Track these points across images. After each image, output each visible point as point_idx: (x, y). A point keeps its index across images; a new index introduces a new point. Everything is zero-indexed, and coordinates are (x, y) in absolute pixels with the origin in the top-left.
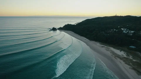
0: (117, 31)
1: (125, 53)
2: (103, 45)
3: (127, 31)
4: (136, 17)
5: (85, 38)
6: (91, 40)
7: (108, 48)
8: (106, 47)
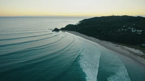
0: (125, 30)
1: (140, 51)
2: (115, 44)
3: (135, 30)
4: (132, 17)
5: (95, 39)
6: (101, 40)
7: (122, 47)
8: (120, 46)
